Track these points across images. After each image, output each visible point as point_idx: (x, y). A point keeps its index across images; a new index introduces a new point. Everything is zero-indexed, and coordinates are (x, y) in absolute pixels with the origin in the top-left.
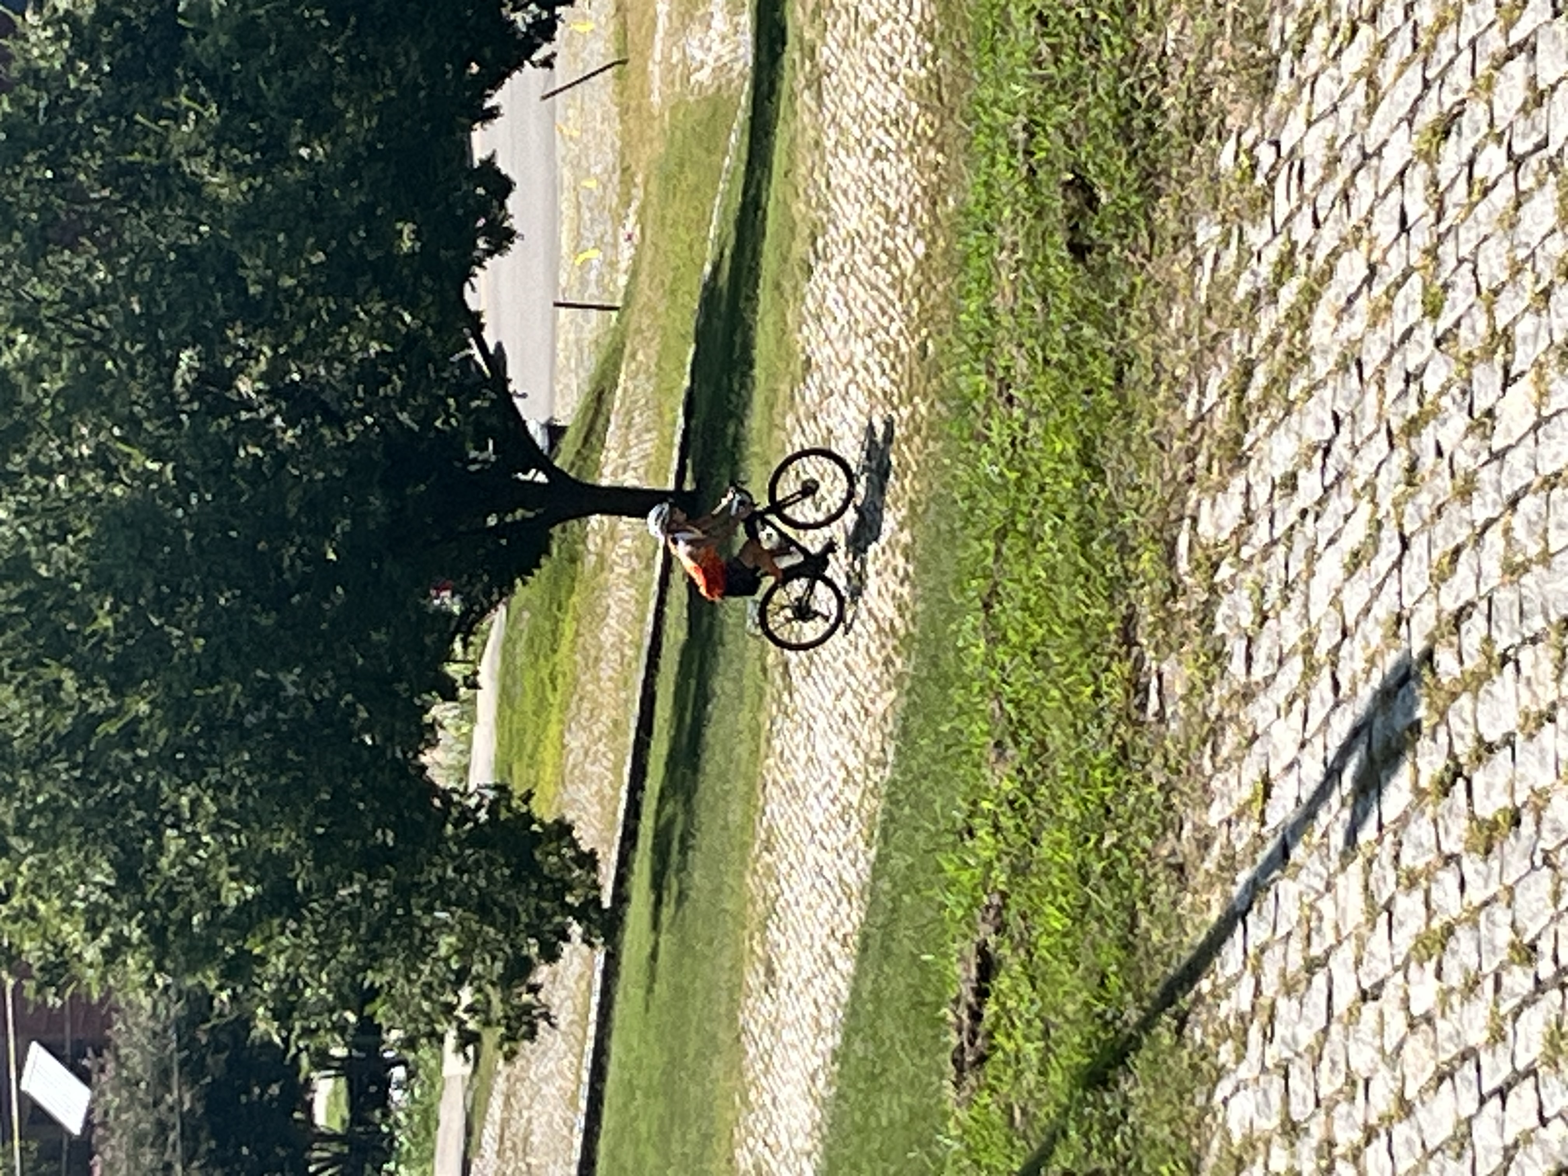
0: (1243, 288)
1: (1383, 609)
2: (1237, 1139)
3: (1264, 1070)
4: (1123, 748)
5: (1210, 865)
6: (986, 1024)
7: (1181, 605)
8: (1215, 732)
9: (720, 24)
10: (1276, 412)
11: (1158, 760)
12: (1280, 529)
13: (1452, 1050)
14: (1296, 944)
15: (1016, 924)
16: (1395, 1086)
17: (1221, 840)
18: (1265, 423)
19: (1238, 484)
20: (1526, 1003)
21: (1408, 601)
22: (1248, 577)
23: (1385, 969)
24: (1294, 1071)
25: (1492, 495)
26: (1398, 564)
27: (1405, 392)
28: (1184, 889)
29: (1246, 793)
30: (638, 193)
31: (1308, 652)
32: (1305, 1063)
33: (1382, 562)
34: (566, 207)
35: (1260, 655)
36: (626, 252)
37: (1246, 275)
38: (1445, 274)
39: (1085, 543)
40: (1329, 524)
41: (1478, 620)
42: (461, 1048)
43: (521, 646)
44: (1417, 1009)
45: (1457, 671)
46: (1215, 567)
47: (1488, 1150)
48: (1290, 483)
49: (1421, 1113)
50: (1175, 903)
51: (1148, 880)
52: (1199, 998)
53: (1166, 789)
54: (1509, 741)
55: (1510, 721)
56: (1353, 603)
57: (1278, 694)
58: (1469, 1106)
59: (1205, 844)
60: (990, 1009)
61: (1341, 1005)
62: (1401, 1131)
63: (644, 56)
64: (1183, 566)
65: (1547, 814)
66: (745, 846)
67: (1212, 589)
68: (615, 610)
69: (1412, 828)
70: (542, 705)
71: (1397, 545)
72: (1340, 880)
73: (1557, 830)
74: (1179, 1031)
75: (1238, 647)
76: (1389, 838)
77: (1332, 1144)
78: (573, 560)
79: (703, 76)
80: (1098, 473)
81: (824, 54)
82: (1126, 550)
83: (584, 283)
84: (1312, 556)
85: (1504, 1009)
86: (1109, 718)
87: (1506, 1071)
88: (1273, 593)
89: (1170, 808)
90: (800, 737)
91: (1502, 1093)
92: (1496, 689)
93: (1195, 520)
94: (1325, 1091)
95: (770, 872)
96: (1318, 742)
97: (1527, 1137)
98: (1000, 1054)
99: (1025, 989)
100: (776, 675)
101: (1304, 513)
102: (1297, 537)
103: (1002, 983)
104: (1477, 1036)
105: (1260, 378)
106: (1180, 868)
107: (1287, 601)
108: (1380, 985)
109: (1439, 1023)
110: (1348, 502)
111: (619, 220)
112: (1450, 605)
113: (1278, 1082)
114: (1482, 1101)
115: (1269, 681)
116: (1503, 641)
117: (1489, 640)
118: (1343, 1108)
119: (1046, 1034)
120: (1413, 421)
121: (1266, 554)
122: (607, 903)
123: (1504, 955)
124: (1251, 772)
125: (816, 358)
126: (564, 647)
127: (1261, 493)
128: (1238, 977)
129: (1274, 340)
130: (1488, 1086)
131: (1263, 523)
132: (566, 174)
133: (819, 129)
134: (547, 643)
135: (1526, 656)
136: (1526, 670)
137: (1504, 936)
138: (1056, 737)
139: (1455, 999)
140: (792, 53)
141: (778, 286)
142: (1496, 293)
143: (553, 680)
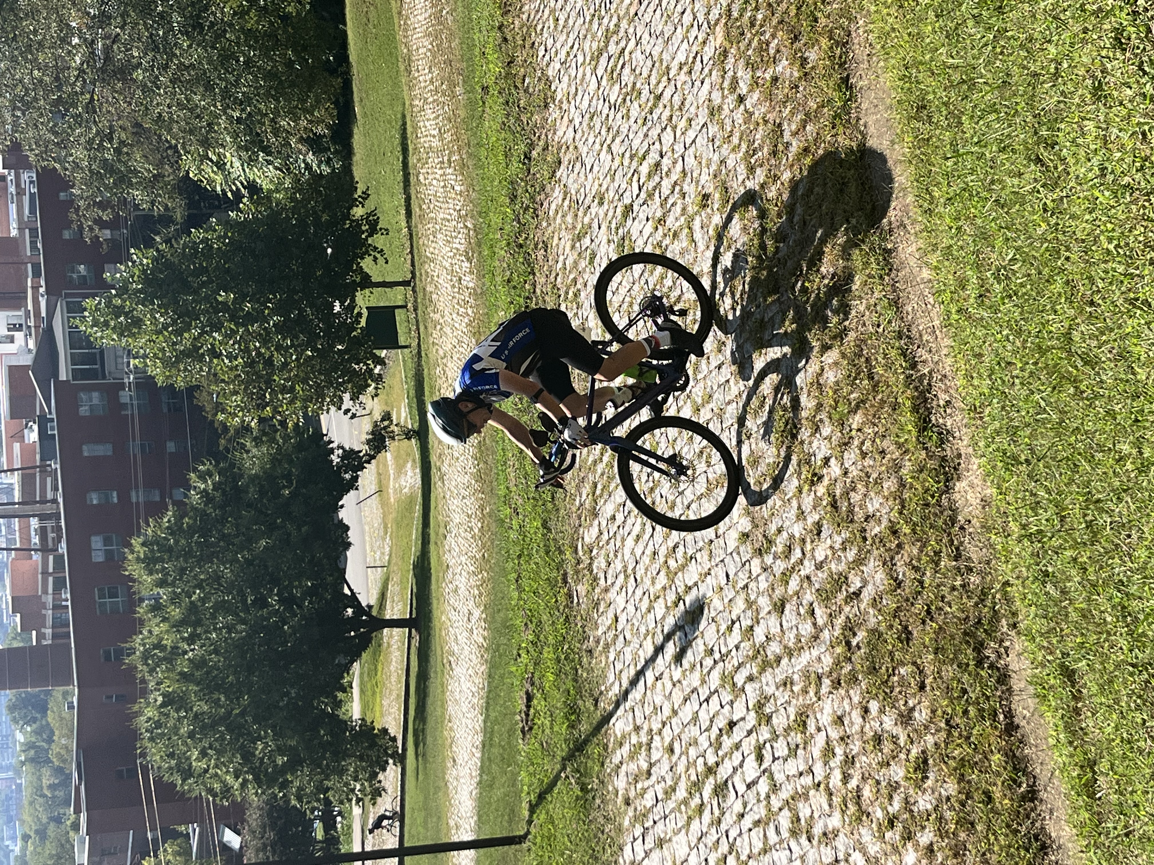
0: (591, 459)
1: (649, 551)
2: (619, 736)
3: (626, 711)
4: (567, 617)
5: (600, 648)
6: (531, 717)
7: (581, 566)
8: (597, 604)
9: (410, 473)
10: (606, 496)
11: (579, 618)
12: (611, 534)
13: (689, 690)
14: (632, 667)
15: (537, 682)
16: (670, 706)
17: (603, 639)
18: (603, 501)
19: (596, 522)
20: (711, 669)
21: (657, 547)
22: (603, 552)
23: (662, 669)
24: (636, 709)
25: (681, 506)
26: (652, 535)
27: (647, 481)
28: (592, 658)
29: (610, 622)
30: (389, 530)
31: (625, 571)
32: (640, 704)
33: (647, 536)
34: (367, 538)
35: (609, 577)
36: (387, 549)
37: (591, 456)
38: (657, 439)
39: (547, 553)
40: (627, 529)
41: (681, 547)
42: (357, 803)
43: (366, 675)
44: (675, 680)
45: (676, 565)
46: (591, 551)
47: (704, 721)
48: (613, 518)
49: (680, 714)
50: (590, 663)
51: (580, 658)
52: (601, 693)
53: (583, 627)
54: (696, 584)
55: (696, 578)
56: (638, 552)
57: (617, 587)
58: (696, 707)
59: (598, 642)
60: (532, 711)
61: (649, 684)
62: (674, 721)
63: (388, 487)
64: (581, 553)
65: (712, 606)
66: (443, 722)
67: (591, 558)
68: (394, 659)
69: (667, 620)
70: (374, 693)
71: (651, 529)
72: (644, 643)
73: (715, 610)
74: (596, 705)
75: (602, 575)
76: (659, 625)
77: (651, 730)
78: (380, 646)
79: (406, 490)
80: (549, 530)
81: (443, 469)
82: (561, 552)
83: (375, 560)
84: (623, 540)
85: (705, 671)
86: (561, 608)
87: (708, 692)
88: (611, 555)
89: (584, 632)
90: (457, 684)
91: (707, 700)
92: (690, 568)
93: (583, 538)
94: (647, 713)
95: (451, 729)
96: (632, 600)
97: (717, 713)
98: (536, 727)
99: (543, 703)
100: (447, 666)
101: (619, 527)
102: (618, 535)
103: (535, 702)
104: (696, 683)
105: (599, 487)
106: (590, 651)
107: (616, 556)
108: (662, 674)
109: (684, 682)
110: (633, 519)
111: (384, 539)
112: (671, 544)
113: (631, 714)
114: (701, 705)
115: (613, 584)
116: (690, 552)
117: (685, 553)
118: (654, 717)
119: (551, 715)
120: (652, 489)
121: (608, 543)
122: (400, 751)
123: (703, 655)
124: (611, 615)
125: (450, 564)
126: (379, 673)
127: (604, 523)
128: (614, 683)
129: (602, 474)
130: (702, 700)
131: (606, 533)
132: (367, 528)
133: (444, 492)
134: (374, 673)
135: (698, 556)
136: (699, 560)
137: (702, 648)
138: (544, 618)
139: (688, 673)
140: (434, 470)
141: (436, 543)
142: (675, 441)
143: (377, 685)
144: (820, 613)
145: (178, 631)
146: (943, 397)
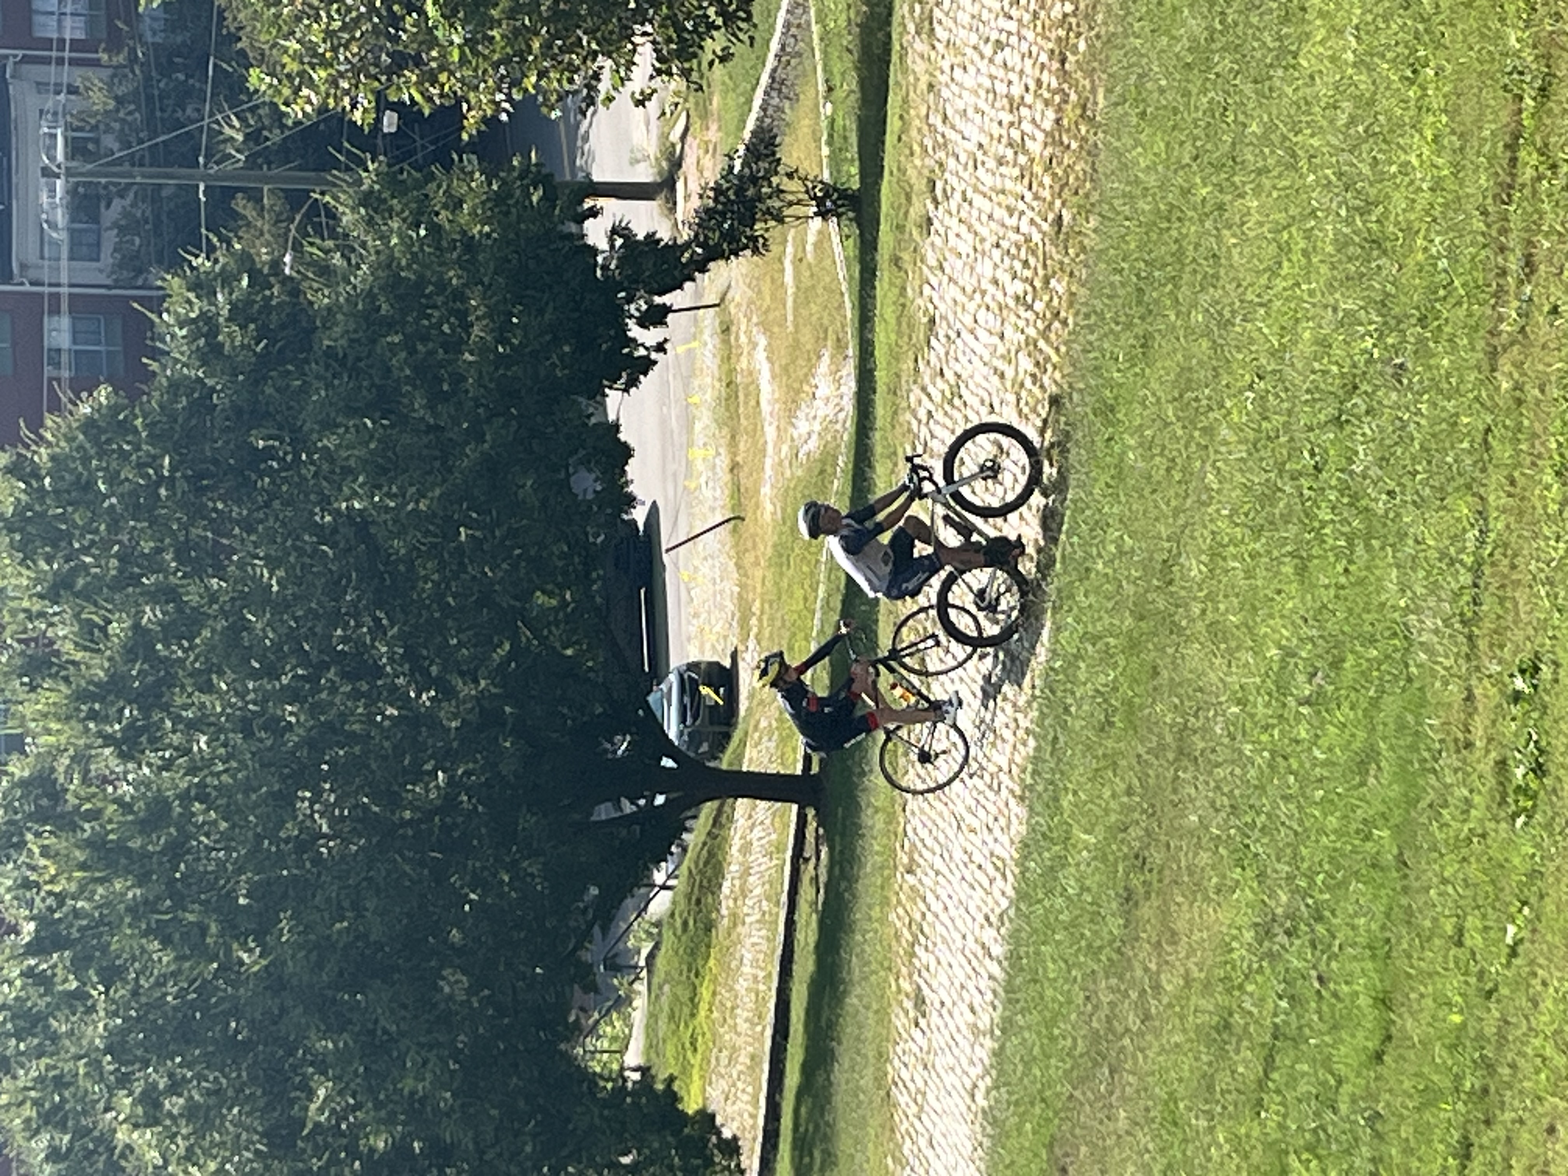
43: (663, 1019)
79: (810, 445)
95: (915, 894)
125: (942, 310)
126: (703, 1008)
134: (686, 1011)
143: (693, 1044)
145: (93, 715)
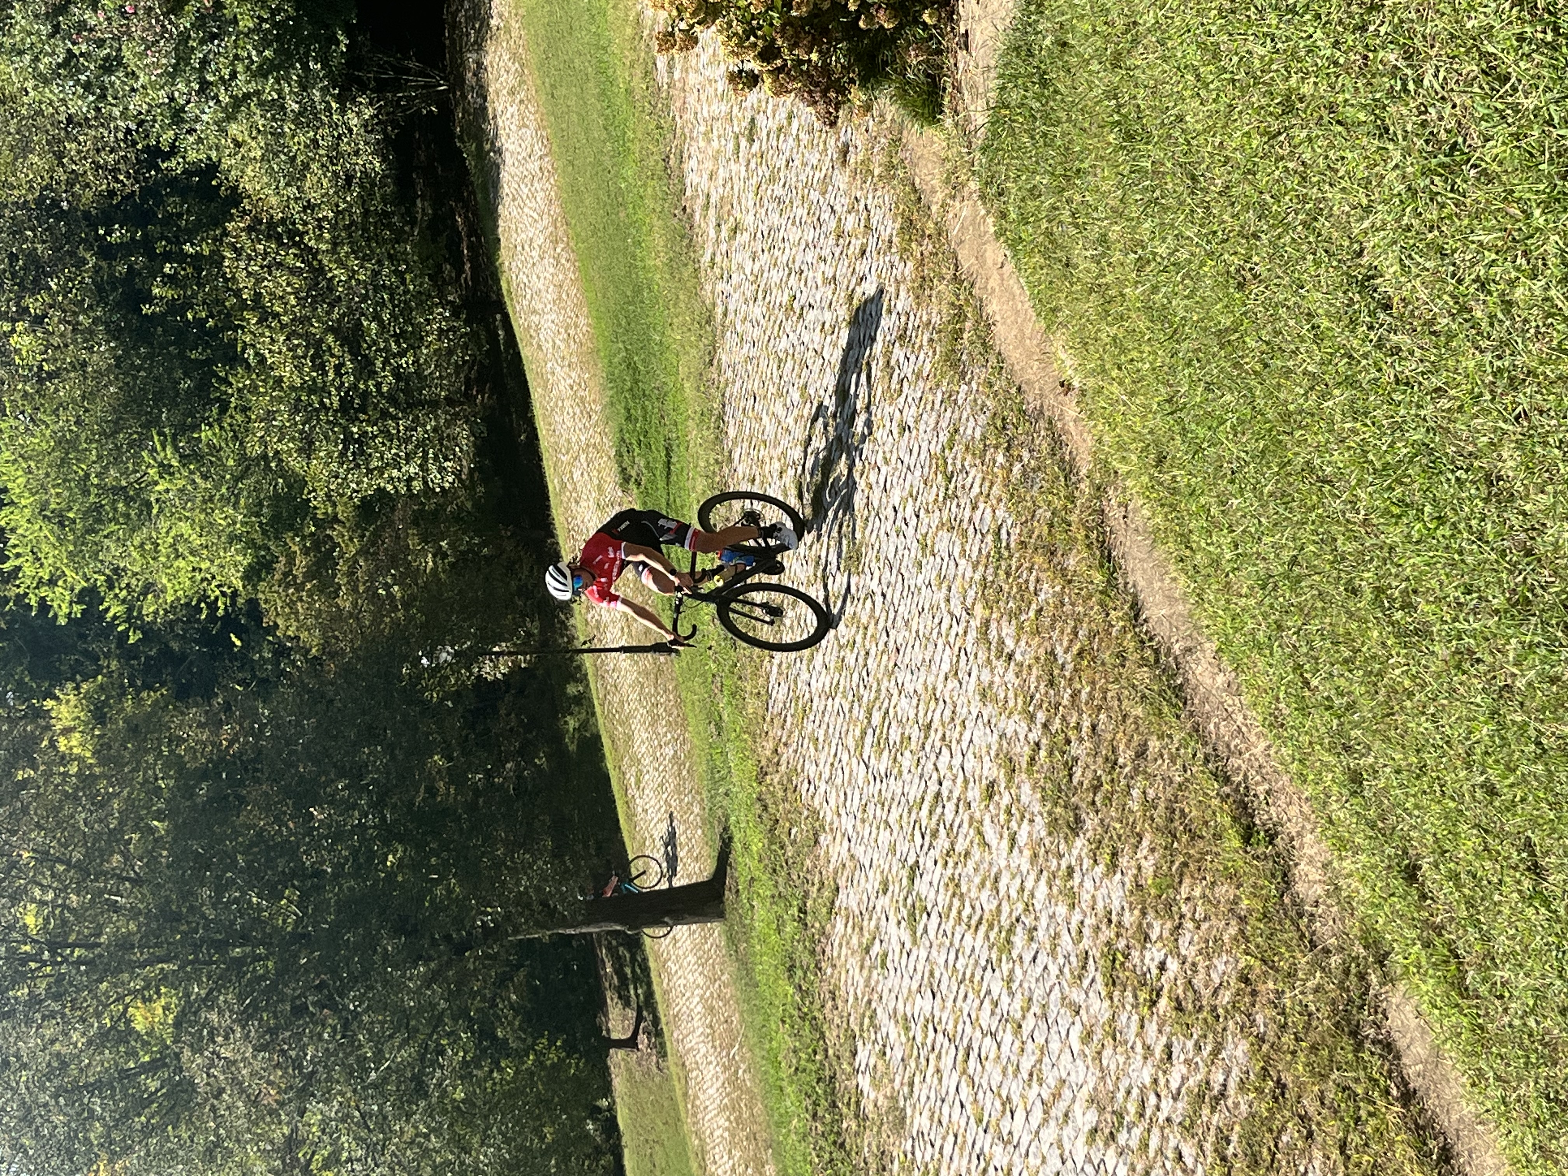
144: (1189, 1151)
146: (1261, 789)
